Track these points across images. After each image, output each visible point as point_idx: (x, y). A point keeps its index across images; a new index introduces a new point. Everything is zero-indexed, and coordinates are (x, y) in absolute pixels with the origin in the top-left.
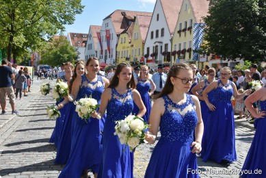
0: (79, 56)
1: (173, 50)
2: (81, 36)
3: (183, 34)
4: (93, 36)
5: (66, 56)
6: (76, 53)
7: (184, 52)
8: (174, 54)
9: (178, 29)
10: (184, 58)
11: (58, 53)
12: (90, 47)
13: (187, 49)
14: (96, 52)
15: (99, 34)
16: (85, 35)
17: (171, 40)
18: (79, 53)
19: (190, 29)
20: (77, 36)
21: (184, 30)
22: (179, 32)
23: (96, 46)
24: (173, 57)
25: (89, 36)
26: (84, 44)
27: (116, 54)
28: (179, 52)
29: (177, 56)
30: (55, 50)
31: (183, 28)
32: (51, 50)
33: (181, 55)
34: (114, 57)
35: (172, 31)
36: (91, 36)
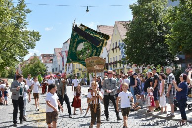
0: (48, 69)
1: (110, 62)
2: (49, 55)
3: (115, 50)
4: (57, 55)
5: (38, 69)
6: (46, 67)
7: (116, 63)
8: (110, 64)
9: (112, 48)
10: (117, 66)
11: (33, 68)
12: (55, 63)
13: (118, 60)
14: (59, 66)
15: (60, 53)
16: (52, 55)
17: (108, 55)
18: (48, 68)
19: (119, 47)
20: (46, 56)
21: (116, 48)
22: (113, 49)
23: (60, 62)
24: (110, 67)
25: (54, 55)
26: (51, 61)
27: (73, 67)
28: (113, 63)
29: (112, 65)
30: (31, 67)
31: (115, 47)
32: (28, 66)
33: (115, 65)
34: (71, 69)
35: (108, 49)
36: (55, 55)
